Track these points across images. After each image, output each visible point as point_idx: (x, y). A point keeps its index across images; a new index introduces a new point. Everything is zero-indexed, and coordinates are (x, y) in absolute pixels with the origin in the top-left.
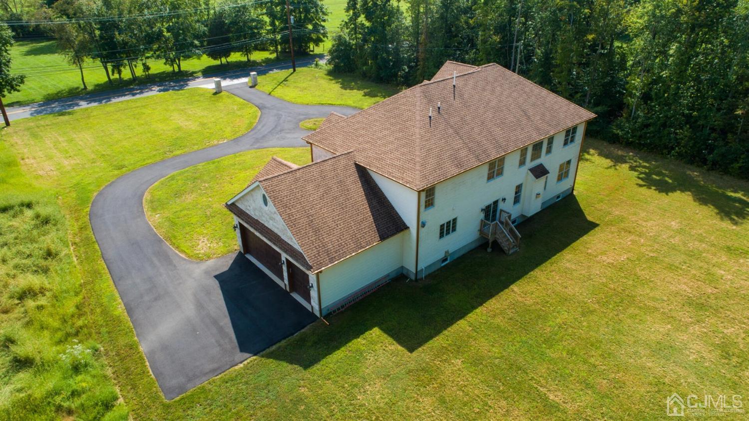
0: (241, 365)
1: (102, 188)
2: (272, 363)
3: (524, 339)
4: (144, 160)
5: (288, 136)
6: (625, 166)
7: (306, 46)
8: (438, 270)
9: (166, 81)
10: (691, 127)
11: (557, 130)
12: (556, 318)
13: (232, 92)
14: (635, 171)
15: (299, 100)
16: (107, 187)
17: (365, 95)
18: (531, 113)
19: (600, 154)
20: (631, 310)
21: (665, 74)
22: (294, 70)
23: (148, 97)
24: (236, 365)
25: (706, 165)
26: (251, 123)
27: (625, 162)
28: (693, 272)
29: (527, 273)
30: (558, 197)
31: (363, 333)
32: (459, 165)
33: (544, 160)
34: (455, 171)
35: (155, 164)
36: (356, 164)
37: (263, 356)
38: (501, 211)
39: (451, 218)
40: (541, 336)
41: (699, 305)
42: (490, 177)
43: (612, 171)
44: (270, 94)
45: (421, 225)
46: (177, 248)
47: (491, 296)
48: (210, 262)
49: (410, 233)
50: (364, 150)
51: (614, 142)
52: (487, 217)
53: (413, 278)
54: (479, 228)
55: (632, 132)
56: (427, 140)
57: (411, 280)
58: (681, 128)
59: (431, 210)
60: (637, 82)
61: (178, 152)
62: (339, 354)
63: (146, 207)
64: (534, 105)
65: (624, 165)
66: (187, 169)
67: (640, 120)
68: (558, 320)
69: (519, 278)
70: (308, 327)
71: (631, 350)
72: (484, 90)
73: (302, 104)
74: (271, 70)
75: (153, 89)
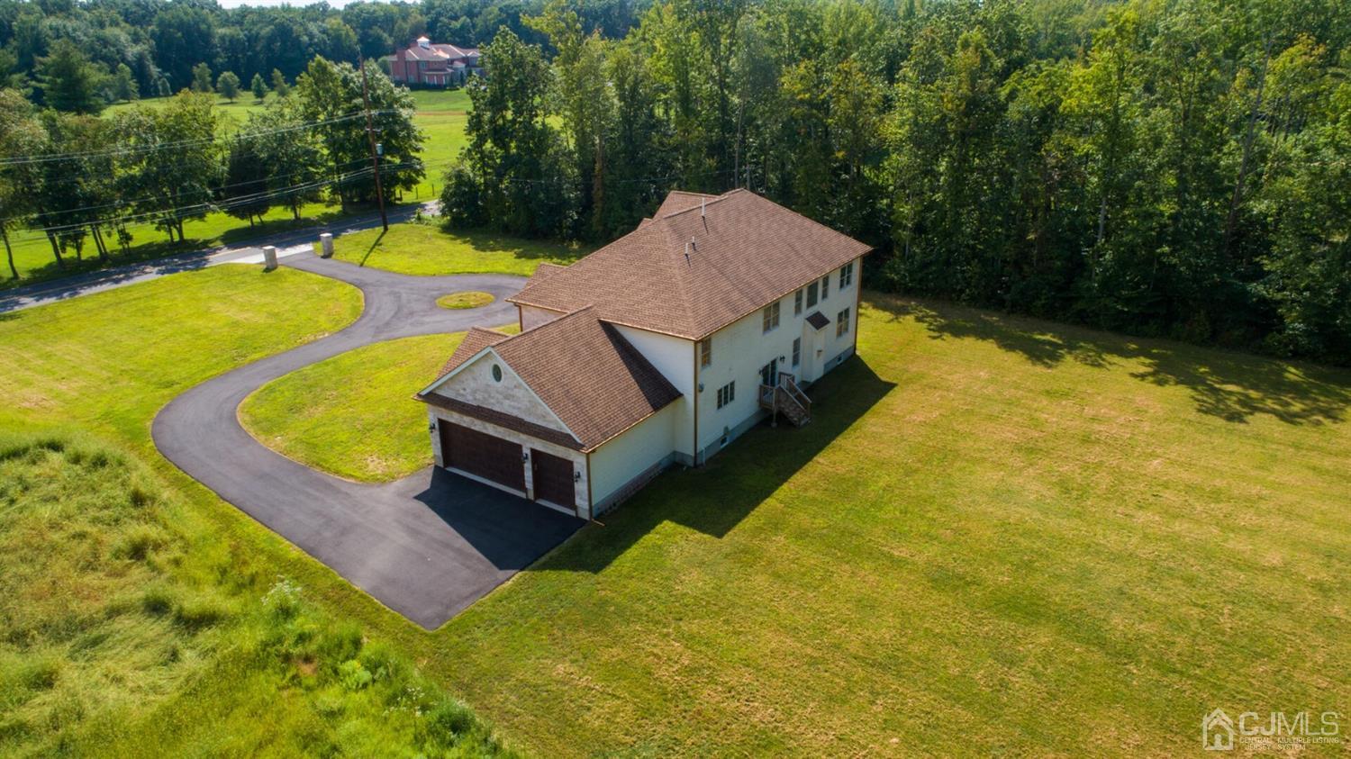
0: (510, 582)
1: (155, 416)
2: (552, 575)
3: (848, 506)
4: (204, 371)
5: (426, 319)
6: (910, 318)
7: (389, 191)
8: (718, 453)
9: (164, 257)
10: (979, 261)
11: (830, 267)
12: (876, 482)
13: (297, 267)
14: (923, 322)
15: (418, 271)
16: (162, 412)
17: (519, 256)
18: (798, 246)
19: (876, 307)
20: (958, 464)
21: (938, 197)
22: (386, 229)
23: (148, 283)
24: (503, 583)
25: (1004, 307)
26: (354, 308)
27: (908, 313)
28: (1015, 419)
29: (828, 443)
30: (840, 359)
31: (653, 527)
32: (735, 310)
33: (822, 307)
34: (731, 317)
35: (226, 374)
36: (600, 321)
37: (534, 570)
38: (781, 373)
39: (728, 382)
40: (866, 500)
41: (1030, 450)
42: (767, 328)
43: (895, 325)
44: (362, 265)
45: (699, 389)
46: (337, 472)
47: (794, 471)
48: (398, 483)
49: (685, 402)
50: (607, 303)
51: (890, 292)
52: (765, 381)
53: (691, 463)
54: (757, 397)
55: (910, 275)
56: (690, 283)
57: (689, 468)
58: (969, 264)
59: (708, 370)
60: (906, 209)
61: (256, 356)
62: (633, 552)
63: (252, 430)
64: (799, 238)
65: (908, 317)
66: (288, 375)
67: (917, 258)
68: (881, 484)
69: (820, 449)
70: (578, 532)
71: (968, 500)
72: (738, 221)
73: (425, 275)
74: (344, 230)
75: (147, 270)
